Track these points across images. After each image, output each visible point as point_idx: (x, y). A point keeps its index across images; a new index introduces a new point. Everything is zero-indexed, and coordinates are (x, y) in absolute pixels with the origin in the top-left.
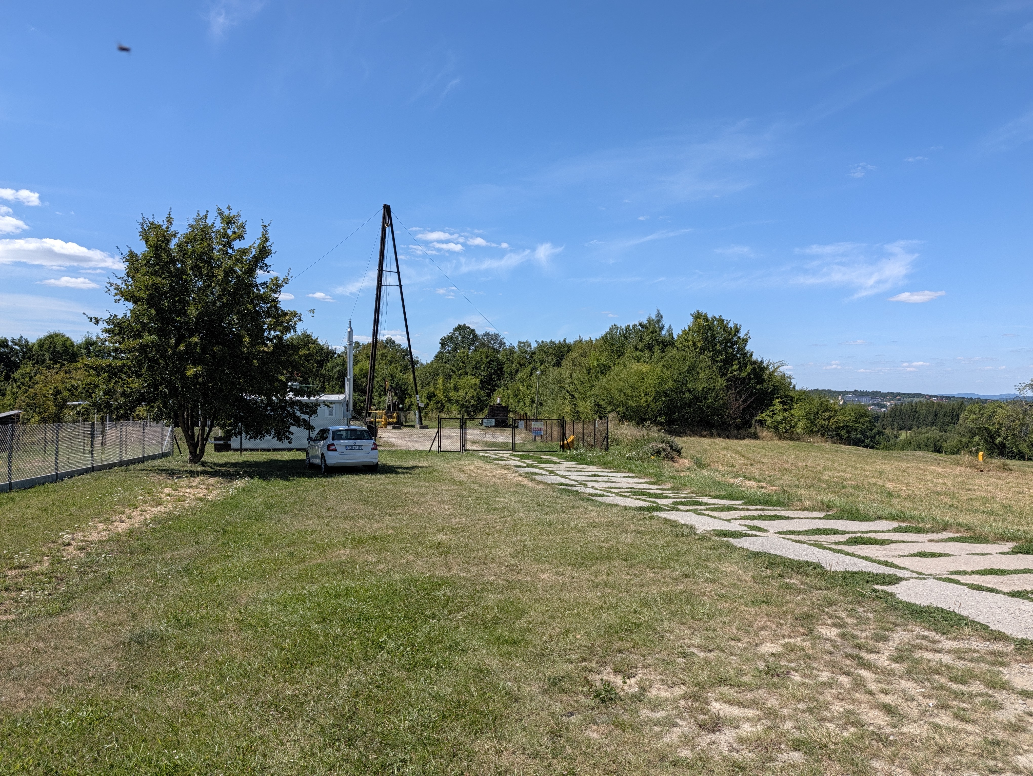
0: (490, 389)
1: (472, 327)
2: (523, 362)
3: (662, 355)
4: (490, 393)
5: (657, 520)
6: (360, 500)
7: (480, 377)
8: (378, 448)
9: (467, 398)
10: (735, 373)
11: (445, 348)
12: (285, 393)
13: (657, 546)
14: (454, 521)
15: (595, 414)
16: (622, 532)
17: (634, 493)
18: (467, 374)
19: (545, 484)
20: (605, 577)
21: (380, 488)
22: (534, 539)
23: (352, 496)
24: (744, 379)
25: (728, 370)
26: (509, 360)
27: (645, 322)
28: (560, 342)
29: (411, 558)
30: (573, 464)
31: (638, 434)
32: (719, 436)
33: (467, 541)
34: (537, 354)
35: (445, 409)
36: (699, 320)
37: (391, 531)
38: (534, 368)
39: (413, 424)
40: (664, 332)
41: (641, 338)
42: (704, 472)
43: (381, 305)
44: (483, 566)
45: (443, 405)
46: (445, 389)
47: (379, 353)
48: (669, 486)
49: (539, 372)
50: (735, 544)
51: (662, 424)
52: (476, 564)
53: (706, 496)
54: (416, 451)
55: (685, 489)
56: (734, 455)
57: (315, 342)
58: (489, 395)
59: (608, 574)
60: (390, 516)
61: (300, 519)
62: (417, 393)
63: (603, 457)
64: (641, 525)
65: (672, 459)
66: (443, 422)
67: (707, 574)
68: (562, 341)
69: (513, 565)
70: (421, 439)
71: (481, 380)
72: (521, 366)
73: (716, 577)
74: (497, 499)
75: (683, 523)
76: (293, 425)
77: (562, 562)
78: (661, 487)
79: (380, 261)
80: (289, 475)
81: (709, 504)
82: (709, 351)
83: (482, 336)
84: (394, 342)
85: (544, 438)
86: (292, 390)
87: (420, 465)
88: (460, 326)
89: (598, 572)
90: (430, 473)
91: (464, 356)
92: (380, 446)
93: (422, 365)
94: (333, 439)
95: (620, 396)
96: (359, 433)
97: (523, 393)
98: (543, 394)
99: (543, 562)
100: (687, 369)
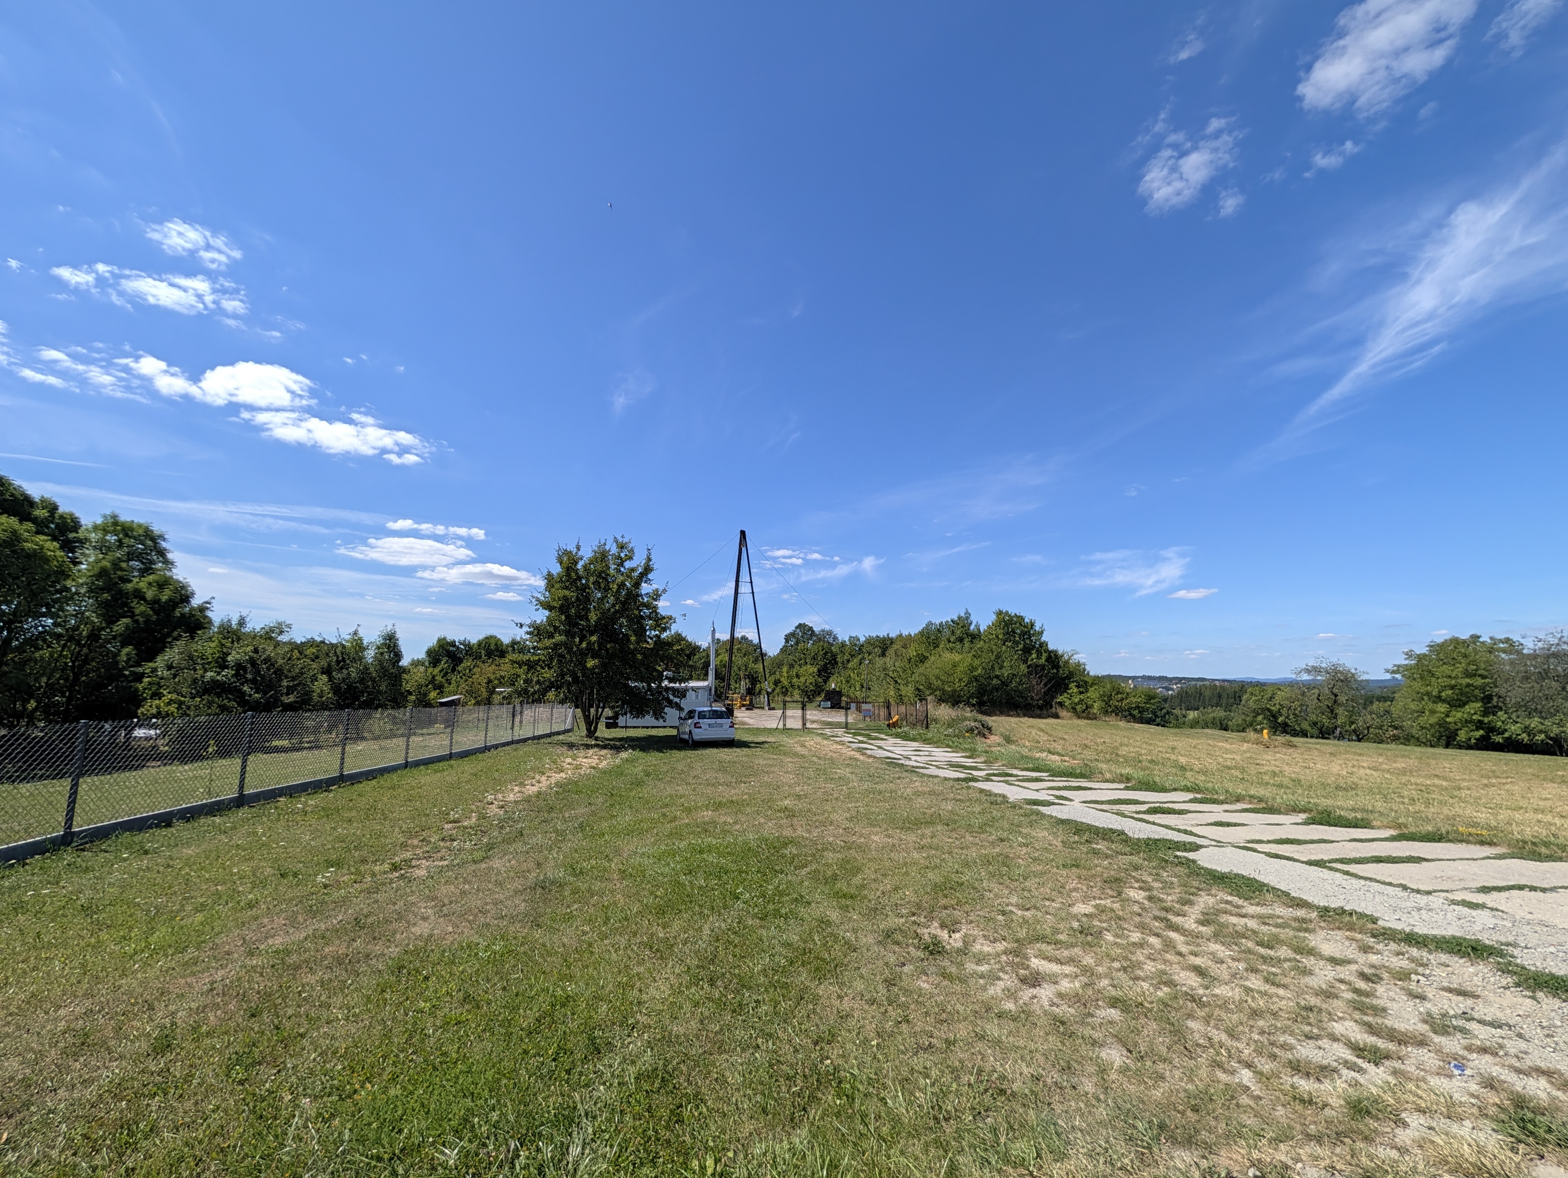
0: (826, 677)
1: (810, 625)
2: (853, 653)
3: (971, 646)
4: (826, 680)
5: (974, 789)
6: (720, 770)
7: (818, 666)
8: (735, 726)
9: (807, 684)
10: (1035, 660)
11: (788, 643)
12: (661, 681)
13: (974, 812)
14: (798, 789)
15: (916, 697)
16: (943, 800)
17: (952, 766)
18: (806, 663)
19: (875, 757)
20: (929, 840)
21: (736, 759)
22: (867, 806)
23: (713, 766)
24: (1043, 665)
25: (1027, 658)
26: (842, 652)
27: (956, 619)
28: (884, 636)
29: (762, 820)
30: (898, 741)
31: (954, 714)
32: (1025, 715)
33: (809, 806)
34: (866, 646)
35: (789, 694)
36: (1001, 617)
37: (746, 797)
38: (863, 658)
39: (762, 706)
40: (972, 627)
41: (953, 632)
42: (1013, 747)
43: (737, 609)
44: (823, 828)
45: (787, 690)
46: (788, 677)
47: (735, 647)
48: (983, 760)
49: (867, 662)
50: (1044, 812)
51: (974, 705)
52: (817, 827)
53: (1016, 768)
54: (765, 729)
55: (996, 762)
56: (1038, 733)
57: (685, 640)
58: (825, 682)
59: (932, 837)
60: (745, 783)
61: (672, 785)
62: (766, 681)
63: (924, 734)
64: (959, 794)
65: (984, 736)
66: (787, 704)
67: (1020, 839)
68: (886, 636)
69: (848, 828)
70: (769, 719)
71: (819, 669)
72: (852, 657)
73: (1028, 842)
74: (834, 770)
75: (997, 792)
76: (668, 707)
77: (891, 825)
78: (975, 760)
79: (737, 574)
80: (663, 748)
81: (1019, 776)
82: (1010, 642)
83: (819, 632)
84: (748, 639)
85: (873, 717)
86: (667, 678)
87: (769, 741)
88: (800, 624)
89: (923, 836)
90: (777, 748)
91: (804, 649)
92: (736, 724)
93: (770, 656)
94: (699, 718)
95: (937, 682)
96: (719, 713)
97: (854, 680)
98: (871, 680)
99: (874, 826)
100: (993, 658)
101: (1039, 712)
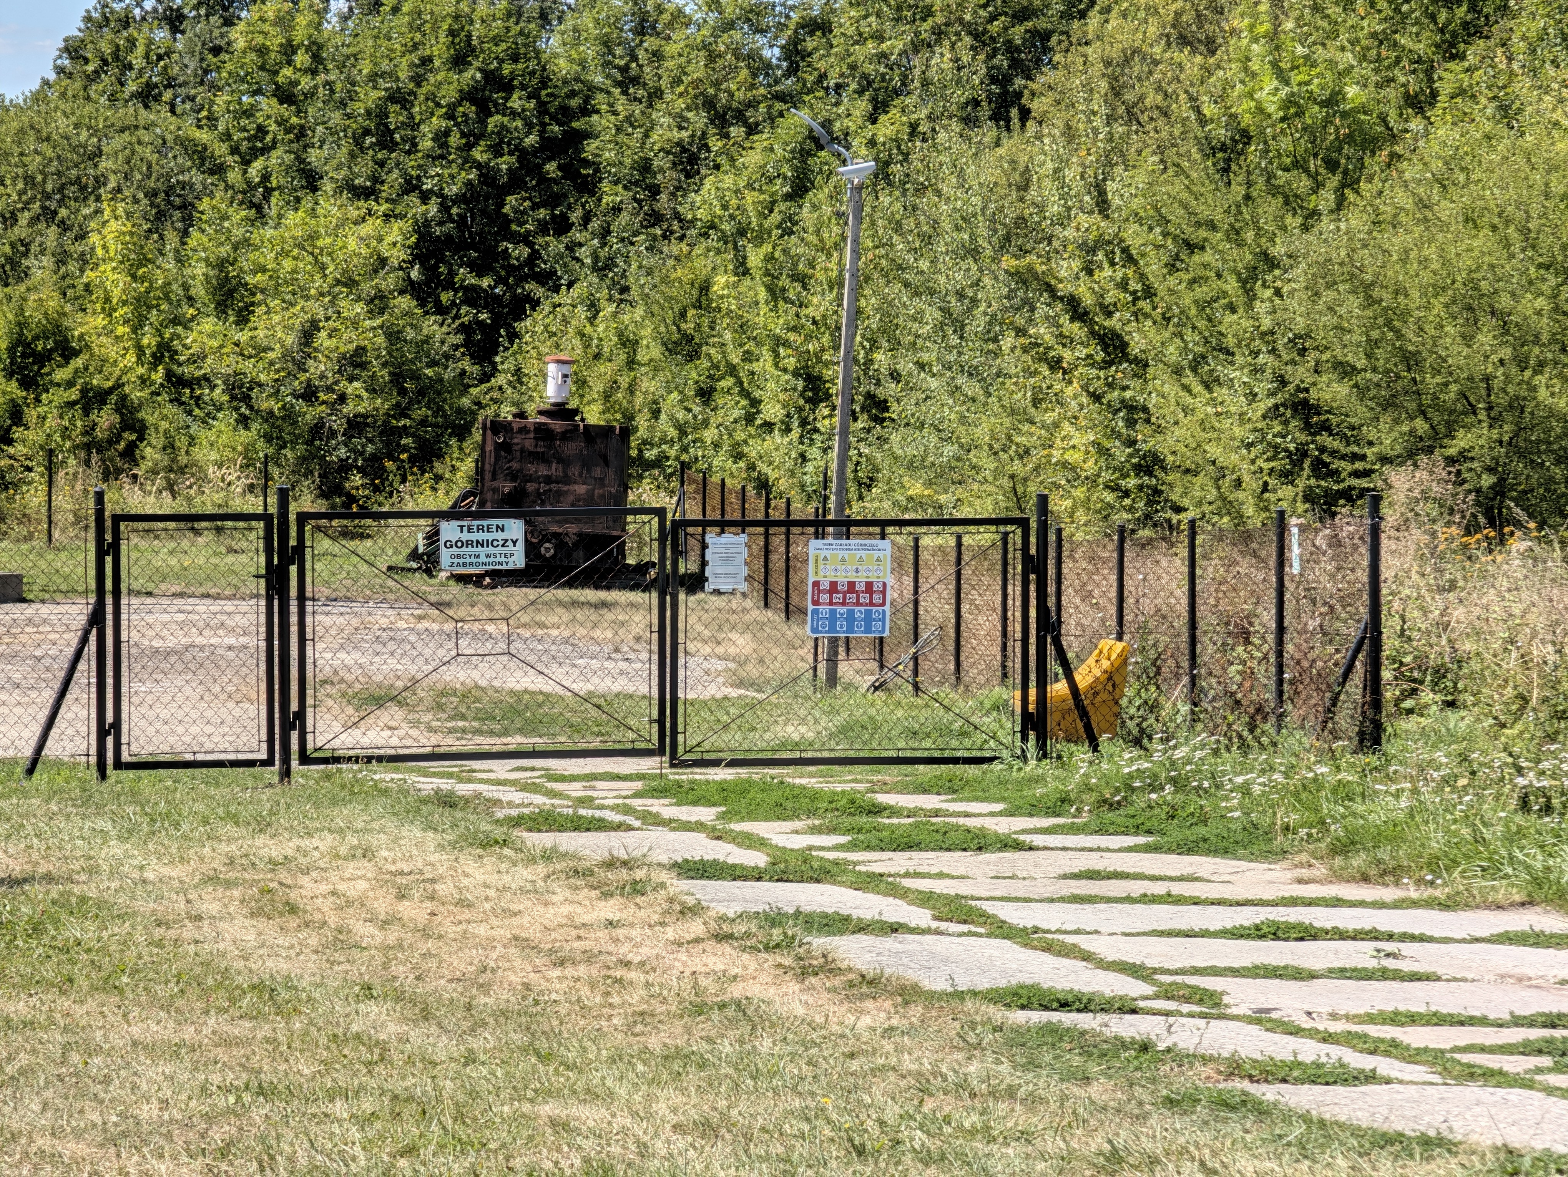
0: (490, 301)
2: (734, 89)
4: (488, 330)
7: (416, 208)
9: (317, 367)
15: (1287, 477)
18: (311, 181)
19: (910, 994)
30: (1114, 851)
34: (844, 24)
35: (151, 454)
45: (131, 421)
46: (143, 303)
49: (860, 168)
58: (484, 345)
63: (1343, 794)
66: (139, 549)
71: (423, 230)
72: (722, 124)
74: (548, 1109)
85: (901, 657)
95: (1467, 339)
97: (743, 328)
98: (887, 334)
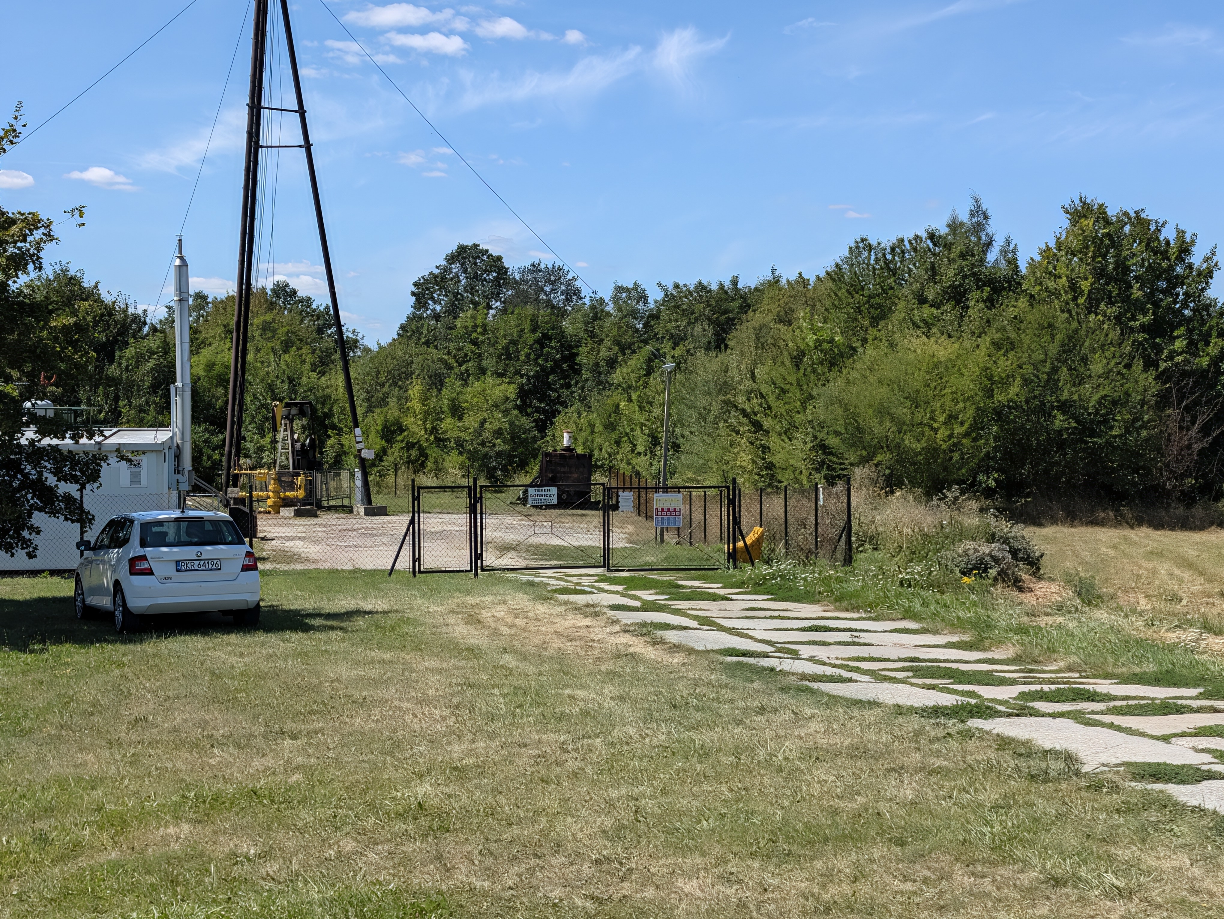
0: (544, 411)
1: (494, 251)
2: (627, 338)
3: (990, 314)
4: (544, 422)
5: (981, 738)
6: (215, 700)
7: (518, 380)
8: (260, 566)
9: (486, 435)
10: (1179, 359)
11: (425, 306)
12: (18, 427)
13: (981, 805)
14: (457, 749)
15: (818, 470)
16: (890, 770)
17: (918, 672)
18: (483, 371)
19: (691, 651)
20: (846, 889)
21: (265, 666)
22: (664, 792)
23: (195, 689)
24: (1203, 373)
25: (1160, 351)
26: (592, 335)
27: (943, 230)
28: (722, 286)
29: (349, 845)
30: (760, 601)
31: (929, 519)
32: (1140, 522)
33: (490, 799)
34: (664, 316)
35: (430, 465)
36: (1083, 221)
37: (297, 777)
38: (657, 356)
39: (346, 502)
40: (992, 256)
41: (934, 272)
42: (1101, 615)
43: (258, 196)
44: (533, 862)
45: (423, 453)
46: (427, 413)
47: (256, 321)
48: (1009, 652)
49: (670, 365)
50: (1182, 799)
51: (989, 493)
52: (515, 858)
53: (1107, 676)
54: (356, 572)
55: (1050, 661)
56: (1177, 572)
57: (91, 295)
58: (542, 427)
59: (856, 880)
60: (294, 737)
61: (63, 748)
62: (356, 425)
63: (839, 580)
64: (938, 754)
65: (1018, 585)
66: (426, 498)
67: (1110, 878)
68: (727, 284)
69: (608, 860)
70: (368, 542)
71: (521, 387)
72: (623, 350)
73: (1133, 883)
74: (568, 691)
75: (1048, 746)
76: (40, 510)
77: (735, 849)
78: (988, 655)
79: (253, 82)
80: (31, 637)
81: (1115, 698)
82: (1111, 303)
83: (523, 272)
84: (294, 292)
85: (686, 533)
86: (34, 419)
87: (368, 607)
88: (462, 249)
89: (828, 877)
90: (393, 628)
91: (475, 326)
92: (264, 559)
93: (367, 350)
94: (143, 544)
95: (880, 423)
96: (209, 527)
97: (630, 420)
98: (680, 422)
99: (684, 850)
100: (1054, 349)
101: (1181, 511)
